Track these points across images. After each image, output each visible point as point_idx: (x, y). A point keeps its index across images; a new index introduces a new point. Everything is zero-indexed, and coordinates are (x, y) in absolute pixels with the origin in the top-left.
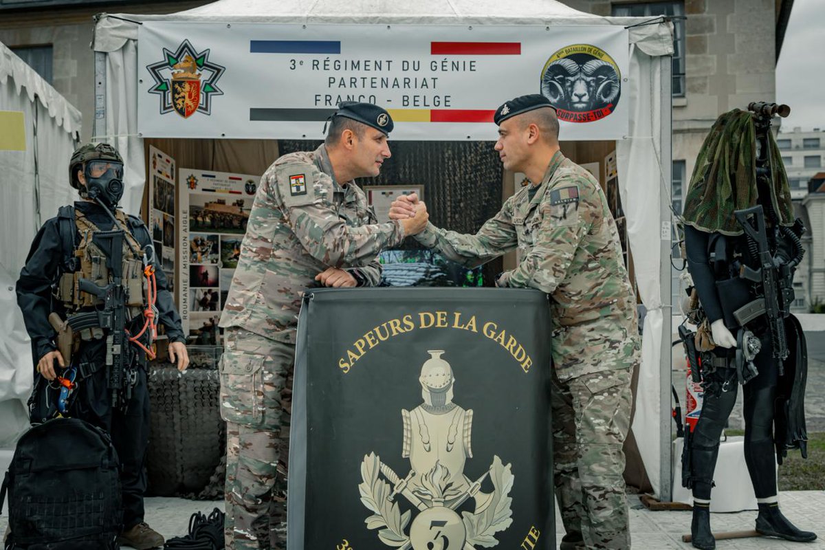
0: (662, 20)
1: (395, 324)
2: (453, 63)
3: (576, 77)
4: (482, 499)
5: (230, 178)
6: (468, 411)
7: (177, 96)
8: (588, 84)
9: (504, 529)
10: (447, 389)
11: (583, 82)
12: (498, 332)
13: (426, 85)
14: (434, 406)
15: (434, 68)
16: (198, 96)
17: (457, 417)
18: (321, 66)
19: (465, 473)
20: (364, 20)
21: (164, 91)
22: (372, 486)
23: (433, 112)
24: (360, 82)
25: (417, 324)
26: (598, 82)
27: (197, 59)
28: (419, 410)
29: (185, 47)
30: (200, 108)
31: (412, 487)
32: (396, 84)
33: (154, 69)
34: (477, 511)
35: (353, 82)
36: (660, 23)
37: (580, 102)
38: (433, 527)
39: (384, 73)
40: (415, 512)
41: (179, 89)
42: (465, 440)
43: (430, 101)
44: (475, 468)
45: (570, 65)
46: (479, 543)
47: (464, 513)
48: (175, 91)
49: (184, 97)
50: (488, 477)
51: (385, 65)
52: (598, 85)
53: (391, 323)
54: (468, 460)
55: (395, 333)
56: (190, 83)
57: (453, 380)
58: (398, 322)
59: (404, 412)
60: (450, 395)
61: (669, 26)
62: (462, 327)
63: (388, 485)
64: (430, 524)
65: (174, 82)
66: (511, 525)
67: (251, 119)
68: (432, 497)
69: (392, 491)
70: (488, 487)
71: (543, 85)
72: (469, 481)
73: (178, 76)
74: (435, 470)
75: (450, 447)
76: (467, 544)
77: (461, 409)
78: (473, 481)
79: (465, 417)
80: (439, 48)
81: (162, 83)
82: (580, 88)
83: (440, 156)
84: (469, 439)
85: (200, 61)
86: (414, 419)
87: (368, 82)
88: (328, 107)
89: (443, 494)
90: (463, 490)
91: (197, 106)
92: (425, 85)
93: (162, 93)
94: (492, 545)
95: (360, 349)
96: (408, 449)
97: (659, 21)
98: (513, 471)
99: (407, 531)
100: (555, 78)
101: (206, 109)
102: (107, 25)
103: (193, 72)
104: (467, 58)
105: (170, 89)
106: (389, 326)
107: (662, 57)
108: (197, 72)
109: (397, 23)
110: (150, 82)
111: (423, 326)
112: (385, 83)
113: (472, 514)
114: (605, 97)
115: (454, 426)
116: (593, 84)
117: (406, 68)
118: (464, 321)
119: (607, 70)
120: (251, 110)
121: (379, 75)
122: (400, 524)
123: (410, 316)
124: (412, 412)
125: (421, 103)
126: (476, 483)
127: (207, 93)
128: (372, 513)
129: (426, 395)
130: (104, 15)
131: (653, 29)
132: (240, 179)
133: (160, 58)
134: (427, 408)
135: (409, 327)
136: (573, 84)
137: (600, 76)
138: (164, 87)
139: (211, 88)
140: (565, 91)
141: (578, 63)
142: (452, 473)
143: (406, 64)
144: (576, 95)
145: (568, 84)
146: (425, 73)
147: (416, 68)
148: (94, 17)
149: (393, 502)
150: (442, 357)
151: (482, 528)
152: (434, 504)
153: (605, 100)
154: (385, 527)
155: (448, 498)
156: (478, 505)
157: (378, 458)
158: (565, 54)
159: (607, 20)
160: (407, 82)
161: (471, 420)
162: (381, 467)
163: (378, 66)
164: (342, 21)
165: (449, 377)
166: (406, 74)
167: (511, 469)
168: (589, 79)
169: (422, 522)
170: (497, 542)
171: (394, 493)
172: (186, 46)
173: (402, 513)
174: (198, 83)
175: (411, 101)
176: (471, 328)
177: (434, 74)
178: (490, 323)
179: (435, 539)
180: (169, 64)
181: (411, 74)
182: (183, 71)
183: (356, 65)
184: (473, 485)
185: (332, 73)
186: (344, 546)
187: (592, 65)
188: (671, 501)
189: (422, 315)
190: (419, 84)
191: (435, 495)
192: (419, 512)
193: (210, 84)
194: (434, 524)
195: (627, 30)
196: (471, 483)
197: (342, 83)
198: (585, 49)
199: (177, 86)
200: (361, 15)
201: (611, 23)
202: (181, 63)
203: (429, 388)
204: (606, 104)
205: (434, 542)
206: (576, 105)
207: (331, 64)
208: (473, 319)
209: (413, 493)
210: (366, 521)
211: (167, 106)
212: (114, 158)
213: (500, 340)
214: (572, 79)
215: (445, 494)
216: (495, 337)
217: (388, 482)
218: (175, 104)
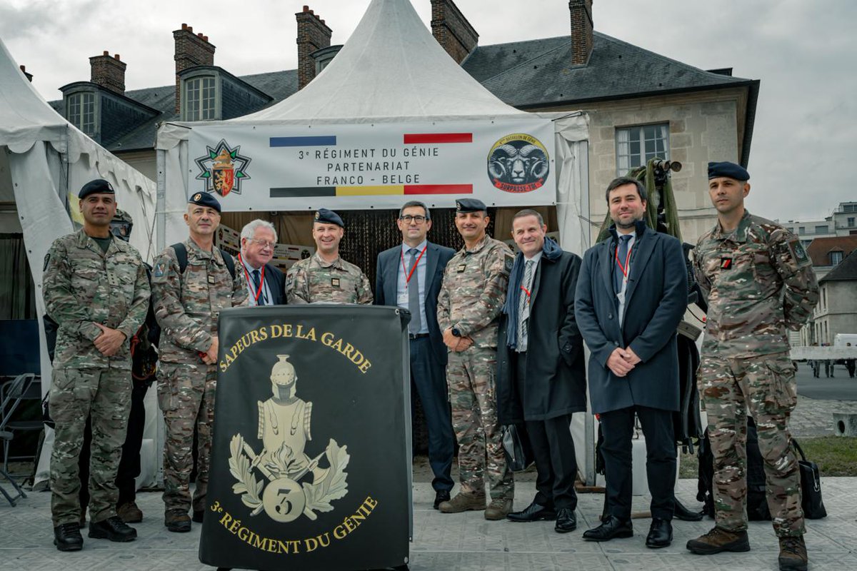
0: (580, 114)
1: (254, 334)
2: (421, 150)
3: (515, 158)
4: (319, 474)
5: (289, 248)
6: (308, 403)
7: (216, 181)
8: (524, 163)
9: (339, 498)
10: (291, 385)
11: (520, 162)
12: (335, 341)
13: (401, 167)
14: (281, 399)
15: (406, 154)
16: (232, 180)
17: (299, 409)
18: (322, 155)
19: (305, 452)
20: (353, 121)
21: (208, 178)
22: (238, 459)
23: (405, 187)
24: (351, 167)
25: (270, 335)
26: (532, 162)
27: (231, 153)
28: (270, 402)
29: (222, 145)
30: (233, 189)
31: (264, 462)
32: (378, 167)
33: (200, 162)
34: (315, 483)
35: (346, 167)
36: (578, 116)
37: (518, 177)
38: (280, 494)
39: (369, 159)
40: (267, 482)
41: (218, 176)
42: (306, 426)
43: (403, 179)
44: (313, 448)
45: (510, 149)
46: (316, 508)
47: (304, 484)
48: (215, 177)
49: (222, 182)
50: (325, 456)
51: (369, 153)
52: (532, 164)
53: (252, 333)
54: (308, 442)
55: (254, 342)
56: (226, 171)
57: (296, 378)
58: (256, 332)
59: (259, 403)
60: (293, 390)
61: (585, 118)
62: (303, 337)
63: (248, 460)
64: (277, 492)
65: (214, 171)
66: (346, 495)
67: (271, 196)
68: (279, 471)
69: (251, 464)
70: (324, 464)
71: (490, 165)
72: (309, 458)
73: (218, 166)
74: (281, 450)
75: (293, 431)
76: (306, 508)
77: (302, 401)
78: (312, 458)
79: (306, 408)
80: (409, 139)
81: (206, 171)
82: (518, 166)
83: (446, 230)
84: (309, 425)
85: (233, 155)
86: (266, 409)
87: (357, 166)
88: (327, 185)
89: (288, 467)
90: (304, 465)
91: (231, 189)
92: (399, 167)
93: (206, 179)
94: (328, 510)
95: (234, 353)
96: (262, 432)
97: (577, 114)
98: (348, 451)
99: (261, 496)
100: (499, 159)
101: (238, 190)
102: (166, 130)
103: (228, 163)
104: (432, 146)
105: (212, 176)
106: (250, 335)
107: (580, 142)
108: (231, 163)
109: (378, 123)
110: (197, 171)
111: (274, 336)
112: (369, 166)
113: (310, 485)
114: (537, 174)
115: (296, 416)
116: (528, 163)
117: (385, 155)
118: (305, 331)
119: (538, 153)
120: (271, 189)
121: (365, 160)
122: (256, 490)
123: (264, 328)
124: (265, 403)
125: (396, 180)
126: (314, 460)
127: (238, 178)
128: (237, 481)
129: (275, 390)
130: (164, 123)
131: (573, 121)
132: (297, 249)
133: (204, 153)
134: (276, 401)
135: (264, 337)
136: (513, 163)
137: (533, 158)
138: (207, 174)
139: (241, 174)
140: (507, 169)
141: (516, 148)
142: (295, 452)
143: (385, 151)
144: (515, 172)
145: (509, 163)
146: (400, 157)
147: (393, 154)
148: (157, 124)
149: (251, 473)
150: (287, 360)
151: (319, 496)
152: (281, 476)
153: (537, 176)
154: (246, 493)
155: (291, 472)
156: (315, 478)
157: (242, 438)
158: (506, 142)
159: (538, 115)
160: (386, 166)
161: (310, 410)
162: (244, 446)
163: (364, 153)
164: (337, 122)
165: (293, 376)
166: (385, 160)
167: (346, 450)
168: (525, 160)
169: (272, 489)
170: (332, 508)
171: (252, 467)
172: (223, 143)
173: (257, 482)
174: (232, 171)
175: (389, 179)
176: (310, 337)
177: (407, 159)
178: (327, 334)
179: (282, 503)
180: (211, 157)
181: (389, 159)
182: (221, 162)
183: (347, 154)
184: (312, 462)
185: (331, 160)
186: (216, 507)
187: (526, 150)
188: (595, 485)
189: (273, 327)
190: (395, 166)
191: (282, 469)
192: (270, 481)
193: (241, 172)
194: (281, 491)
195: (554, 122)
196: (310, 460)
197: (338, 168)
198: (521, 137)
199: (216, 173)
200: (352, 117)
201: (540, 117)
202: (220, 157)
203: (277, 385)
204: (538, 179)
205: (280, 505)
206: (515, 180)
207: (329, 153)
208: (313, 330)
209: (265, 466)
210: (233, 487)
211: (209, 188)
212: (121, 219)
213: (336, 347)
214: (512, 160)
215: (290, 468)
216: (332, 344)
217: (248, 457)
218: (215, 187)
